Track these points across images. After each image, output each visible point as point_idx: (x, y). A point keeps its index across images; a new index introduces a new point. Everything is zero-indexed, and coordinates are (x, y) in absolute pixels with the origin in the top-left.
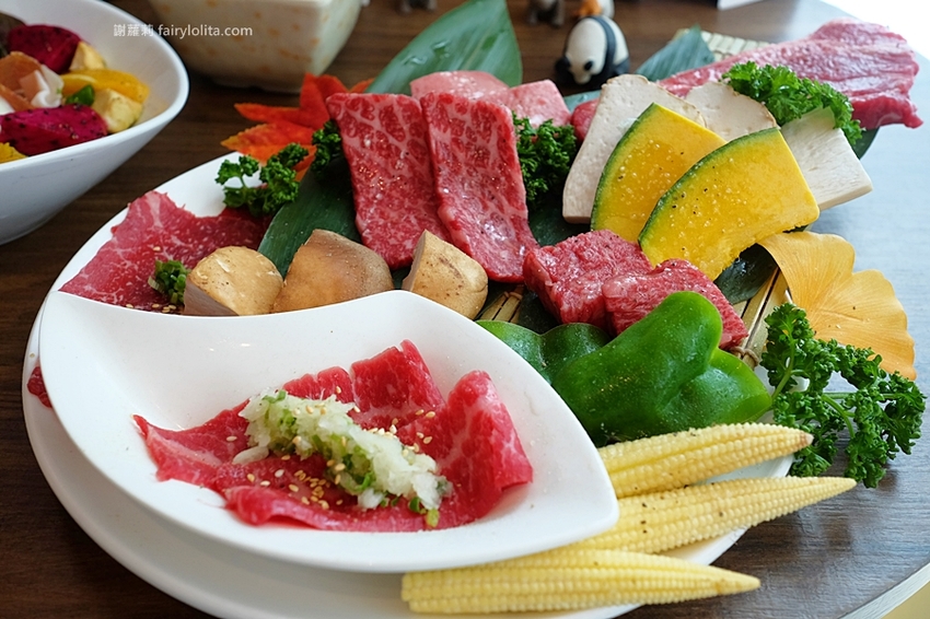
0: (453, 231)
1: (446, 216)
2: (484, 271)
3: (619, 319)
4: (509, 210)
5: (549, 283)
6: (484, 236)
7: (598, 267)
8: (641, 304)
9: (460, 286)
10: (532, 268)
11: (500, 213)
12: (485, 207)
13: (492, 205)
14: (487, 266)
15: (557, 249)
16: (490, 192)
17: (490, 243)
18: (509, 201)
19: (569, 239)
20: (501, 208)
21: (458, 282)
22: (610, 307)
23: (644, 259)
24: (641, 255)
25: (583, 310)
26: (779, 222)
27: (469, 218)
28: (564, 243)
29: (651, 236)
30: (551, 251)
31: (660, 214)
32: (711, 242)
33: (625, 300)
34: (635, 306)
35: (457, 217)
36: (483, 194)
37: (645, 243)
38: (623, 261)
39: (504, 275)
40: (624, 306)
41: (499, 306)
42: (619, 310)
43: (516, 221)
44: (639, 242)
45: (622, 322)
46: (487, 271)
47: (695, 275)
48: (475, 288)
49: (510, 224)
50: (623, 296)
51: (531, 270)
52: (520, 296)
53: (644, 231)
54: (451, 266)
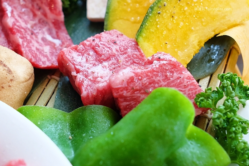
0: (11, 35)
1: (6, 24)
2: (30, 65)
3: (122, 102)
4: (51, 16)
5: (74, 73)
6: (34, 36)
7: (108, 59)
8: (137, 90)
9: (11, 80)
10: (63, 62)
11: (44, 19)
12: (35, 15)
13: (39, 13)
14: (33, 60)
15: (81, 47)
16: (37, 4)
17: (38, 42)
18: (50, 9)
19: (89, 39)
20: (45, 15)
21: (10, 77)
22: (115, 95)
23: (140, 51)
24: (138, 49)
25: (97, 95)
26: (229, 20)
27: (23, 25)
28: (85, 42)
29: (144, 35)
30: (76, 49)
31: (149, 19)
32: (185, 36)
33: (126, 89)
34: (133, 92)
35: (14, 24)
36: (33, 6)
37: (141, 40)
38: (126, 53)
39: (46, 66)
40: (125, 93)
41: (44, 87)
42: (122, 96)
43: (56, 24)
44: (137, 39)
45: (125, 104)
46: (33, 64)
47: (174, 66)
48: (23, 80)
49: (52, 25)
50: (124, 86)
51: (62, 64)
52: (58, 79)
53: (140, 32)
54: (5, 66)
